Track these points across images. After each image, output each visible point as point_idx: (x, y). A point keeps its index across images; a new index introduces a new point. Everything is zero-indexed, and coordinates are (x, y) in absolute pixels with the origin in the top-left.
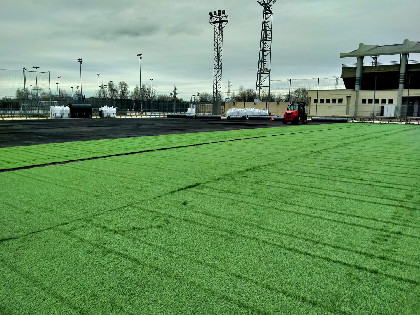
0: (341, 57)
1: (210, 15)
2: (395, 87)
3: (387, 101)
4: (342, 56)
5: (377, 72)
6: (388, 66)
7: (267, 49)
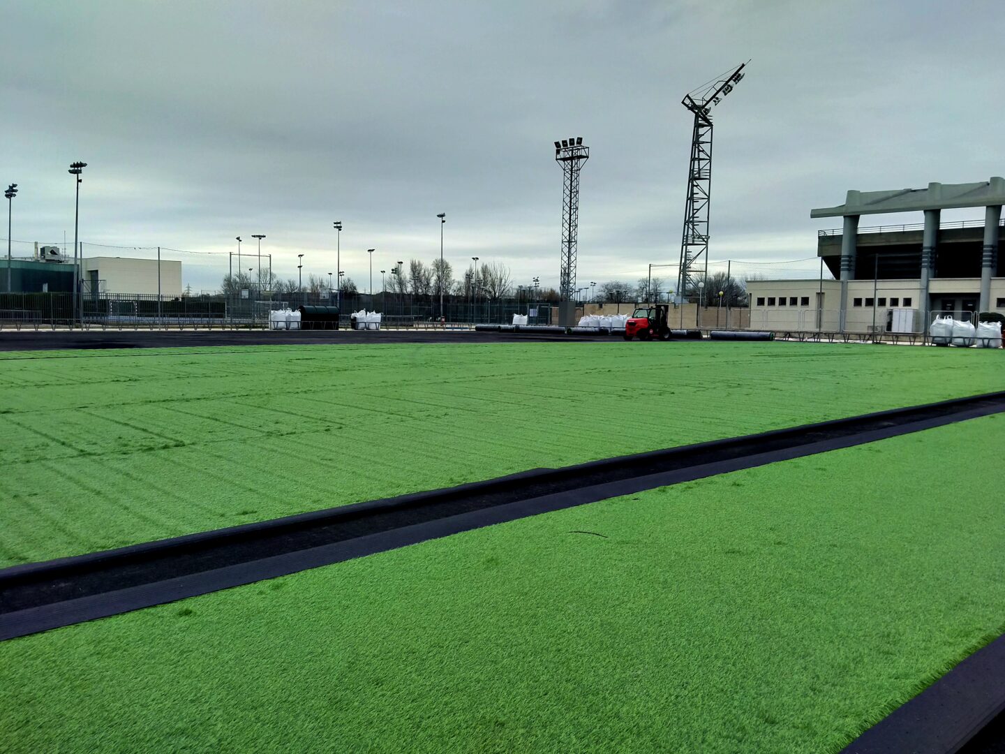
0: (813, 216)
1: (557, 147)
2: (916, 275)
3: (901, 302)
4: (816, 214)
5: (884, 244)
6: (904, 233)
7: (701, 195)
